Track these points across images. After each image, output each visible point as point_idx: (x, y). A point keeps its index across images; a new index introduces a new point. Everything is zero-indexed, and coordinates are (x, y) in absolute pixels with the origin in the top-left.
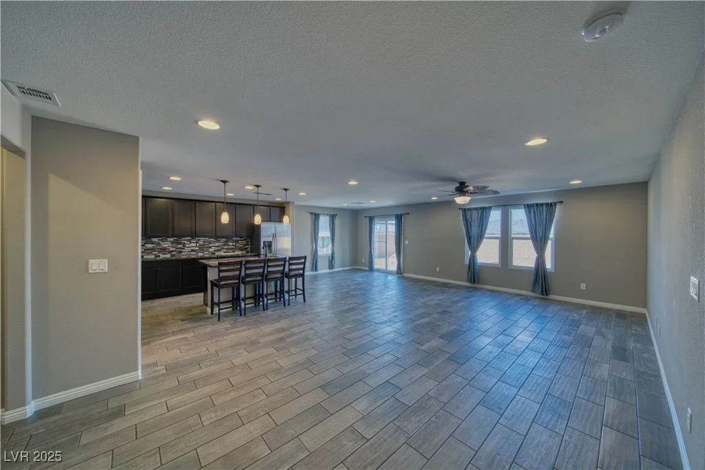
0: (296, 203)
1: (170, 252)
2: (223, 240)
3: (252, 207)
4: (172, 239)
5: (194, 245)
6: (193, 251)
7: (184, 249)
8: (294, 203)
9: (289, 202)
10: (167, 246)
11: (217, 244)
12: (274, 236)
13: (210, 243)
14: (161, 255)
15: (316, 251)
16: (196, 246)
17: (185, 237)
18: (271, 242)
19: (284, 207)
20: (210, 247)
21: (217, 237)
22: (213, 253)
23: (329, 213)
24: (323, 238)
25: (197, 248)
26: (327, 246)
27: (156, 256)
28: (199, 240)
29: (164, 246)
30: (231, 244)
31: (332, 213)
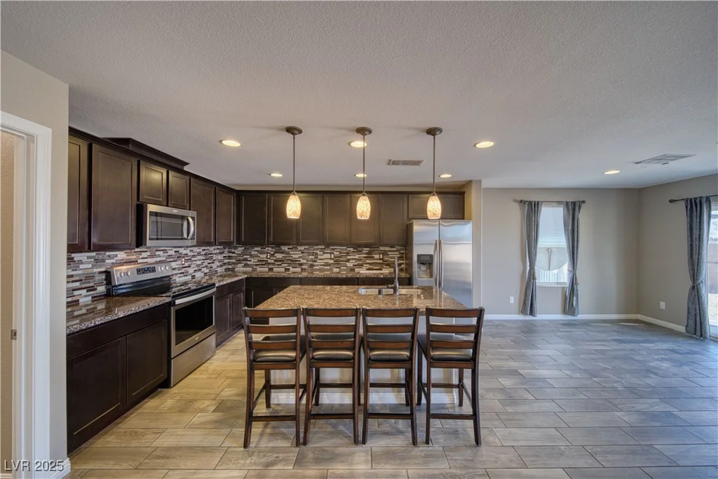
0: (486, 183)
1: (301, 264)
2: (366, 250)
3: (406, 196)
4: (302, 248)
5: (328, 256)
6: (327, 264)
7: (316, 261)
8: (480, 181)
9: (470, 182)
10: (297, 256)
11: (357, 257)
12: (438, 245)
13: (348, 254)
14: (291, 268)
15: (532, 276)
16: (331, 259)
17: (317, 245)
18: (431, 256)
19: (463, 193)
20: (348, 261)
21: (358, 247)
22: (353, 270)
23: (565, 200)
24: (549, 250)
25: (332, 261)
26: (559, 267)
27: (287, 270)
28: (333, 249)
29: (294, 256)
30: (377, 256)
31: (570, 200)
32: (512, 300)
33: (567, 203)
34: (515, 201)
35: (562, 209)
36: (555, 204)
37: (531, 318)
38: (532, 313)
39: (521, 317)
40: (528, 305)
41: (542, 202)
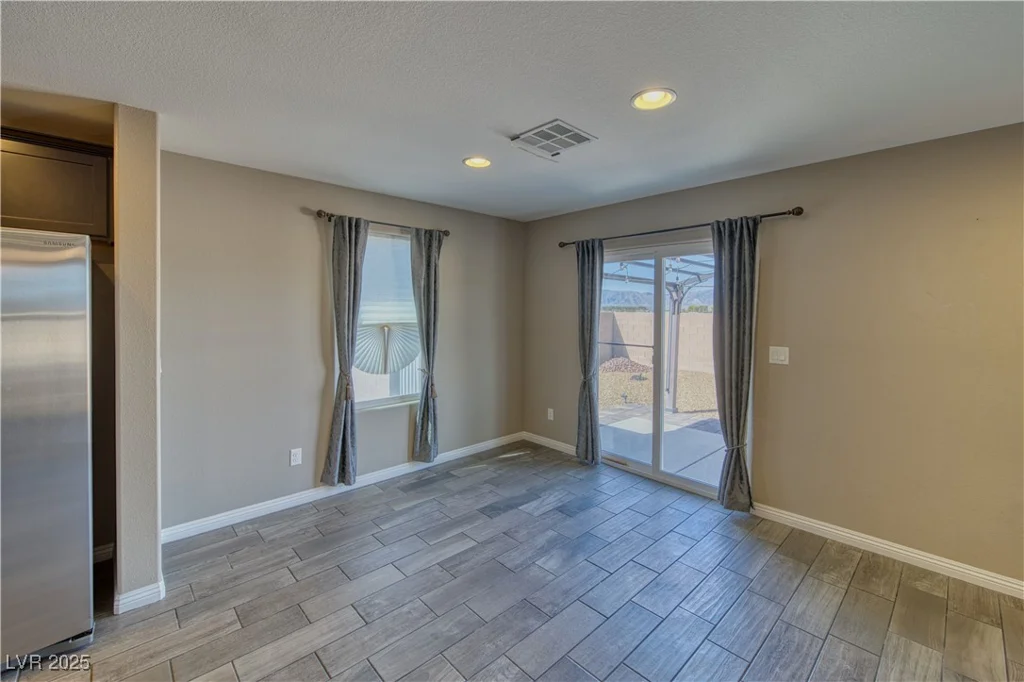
15: (345, 391)
26: (401, 364)
32: (297, 456)
33: (418, 231)
34: (305, 210)
35: (409, 242)
36: (396, 231)
37: (342, 488)
38: (344, 477)
39: (322, 493)
40: (336, 462)
41: (367, 222)
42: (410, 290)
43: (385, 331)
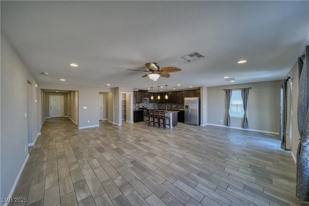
17: (172, 103)
18: (188, 106)
31: (243, 88)
32: (222, 121)
33: (242, 89)
35: (241, 91)
36: (239, 89)
37: (227, 127)
38: (227, 125)
39: (225, 126)
40: (227, 123)
41: (232, 90)
42: (242, 99)
43: (237, 105)
